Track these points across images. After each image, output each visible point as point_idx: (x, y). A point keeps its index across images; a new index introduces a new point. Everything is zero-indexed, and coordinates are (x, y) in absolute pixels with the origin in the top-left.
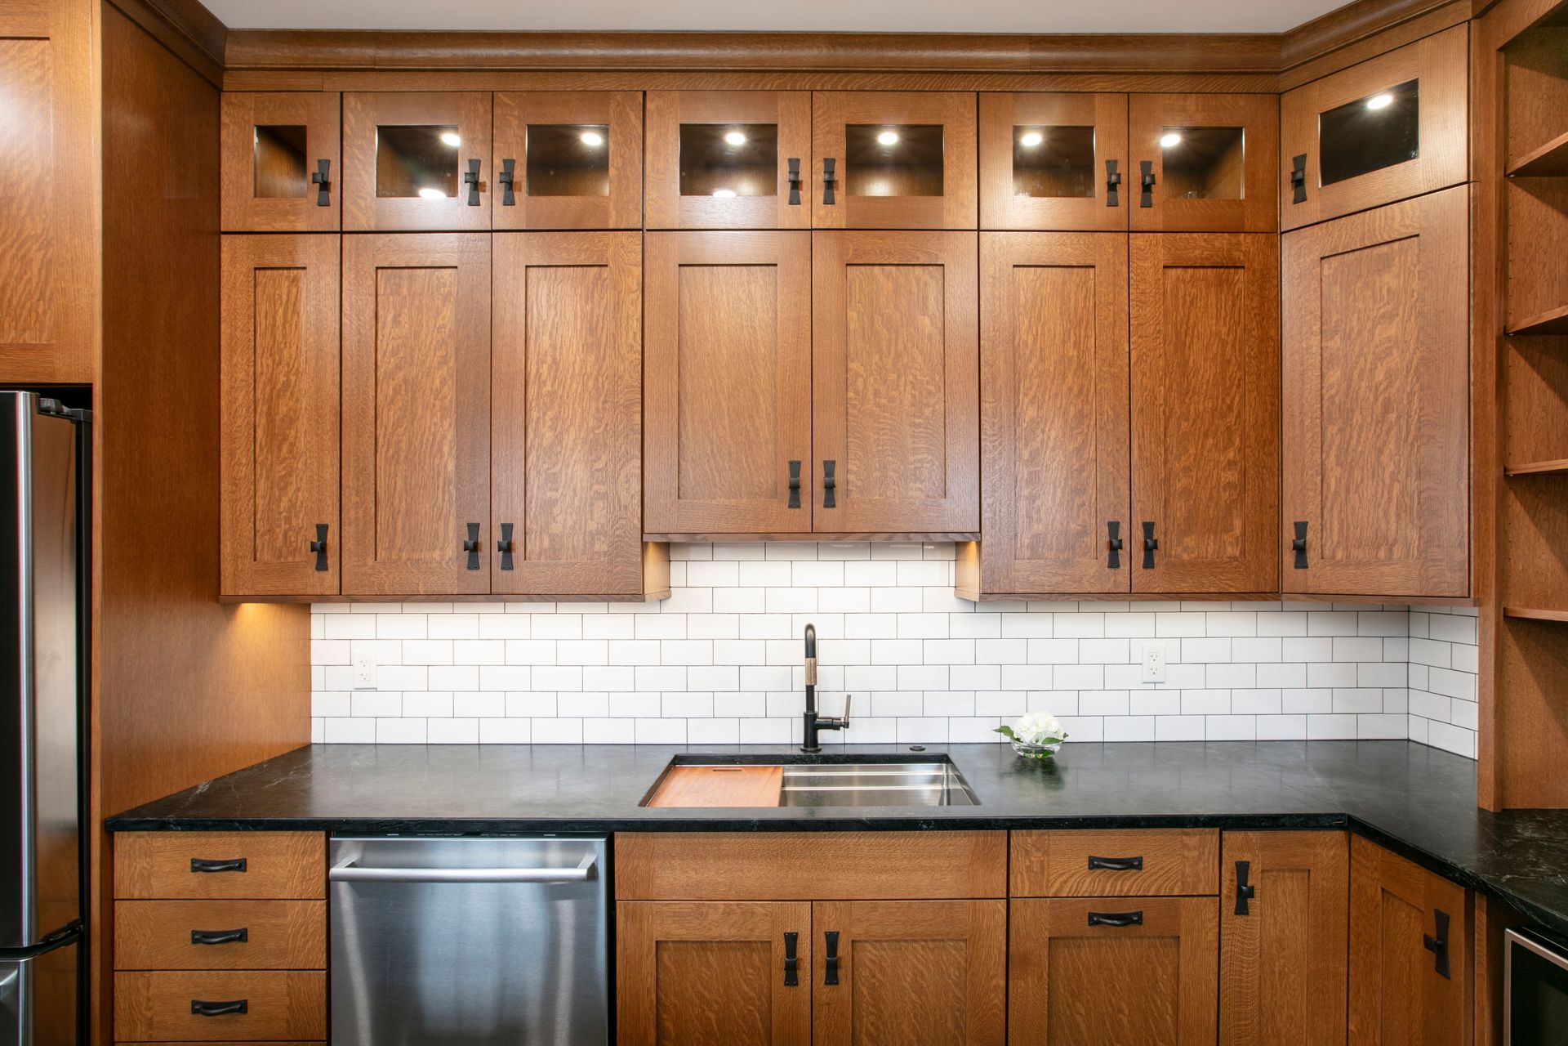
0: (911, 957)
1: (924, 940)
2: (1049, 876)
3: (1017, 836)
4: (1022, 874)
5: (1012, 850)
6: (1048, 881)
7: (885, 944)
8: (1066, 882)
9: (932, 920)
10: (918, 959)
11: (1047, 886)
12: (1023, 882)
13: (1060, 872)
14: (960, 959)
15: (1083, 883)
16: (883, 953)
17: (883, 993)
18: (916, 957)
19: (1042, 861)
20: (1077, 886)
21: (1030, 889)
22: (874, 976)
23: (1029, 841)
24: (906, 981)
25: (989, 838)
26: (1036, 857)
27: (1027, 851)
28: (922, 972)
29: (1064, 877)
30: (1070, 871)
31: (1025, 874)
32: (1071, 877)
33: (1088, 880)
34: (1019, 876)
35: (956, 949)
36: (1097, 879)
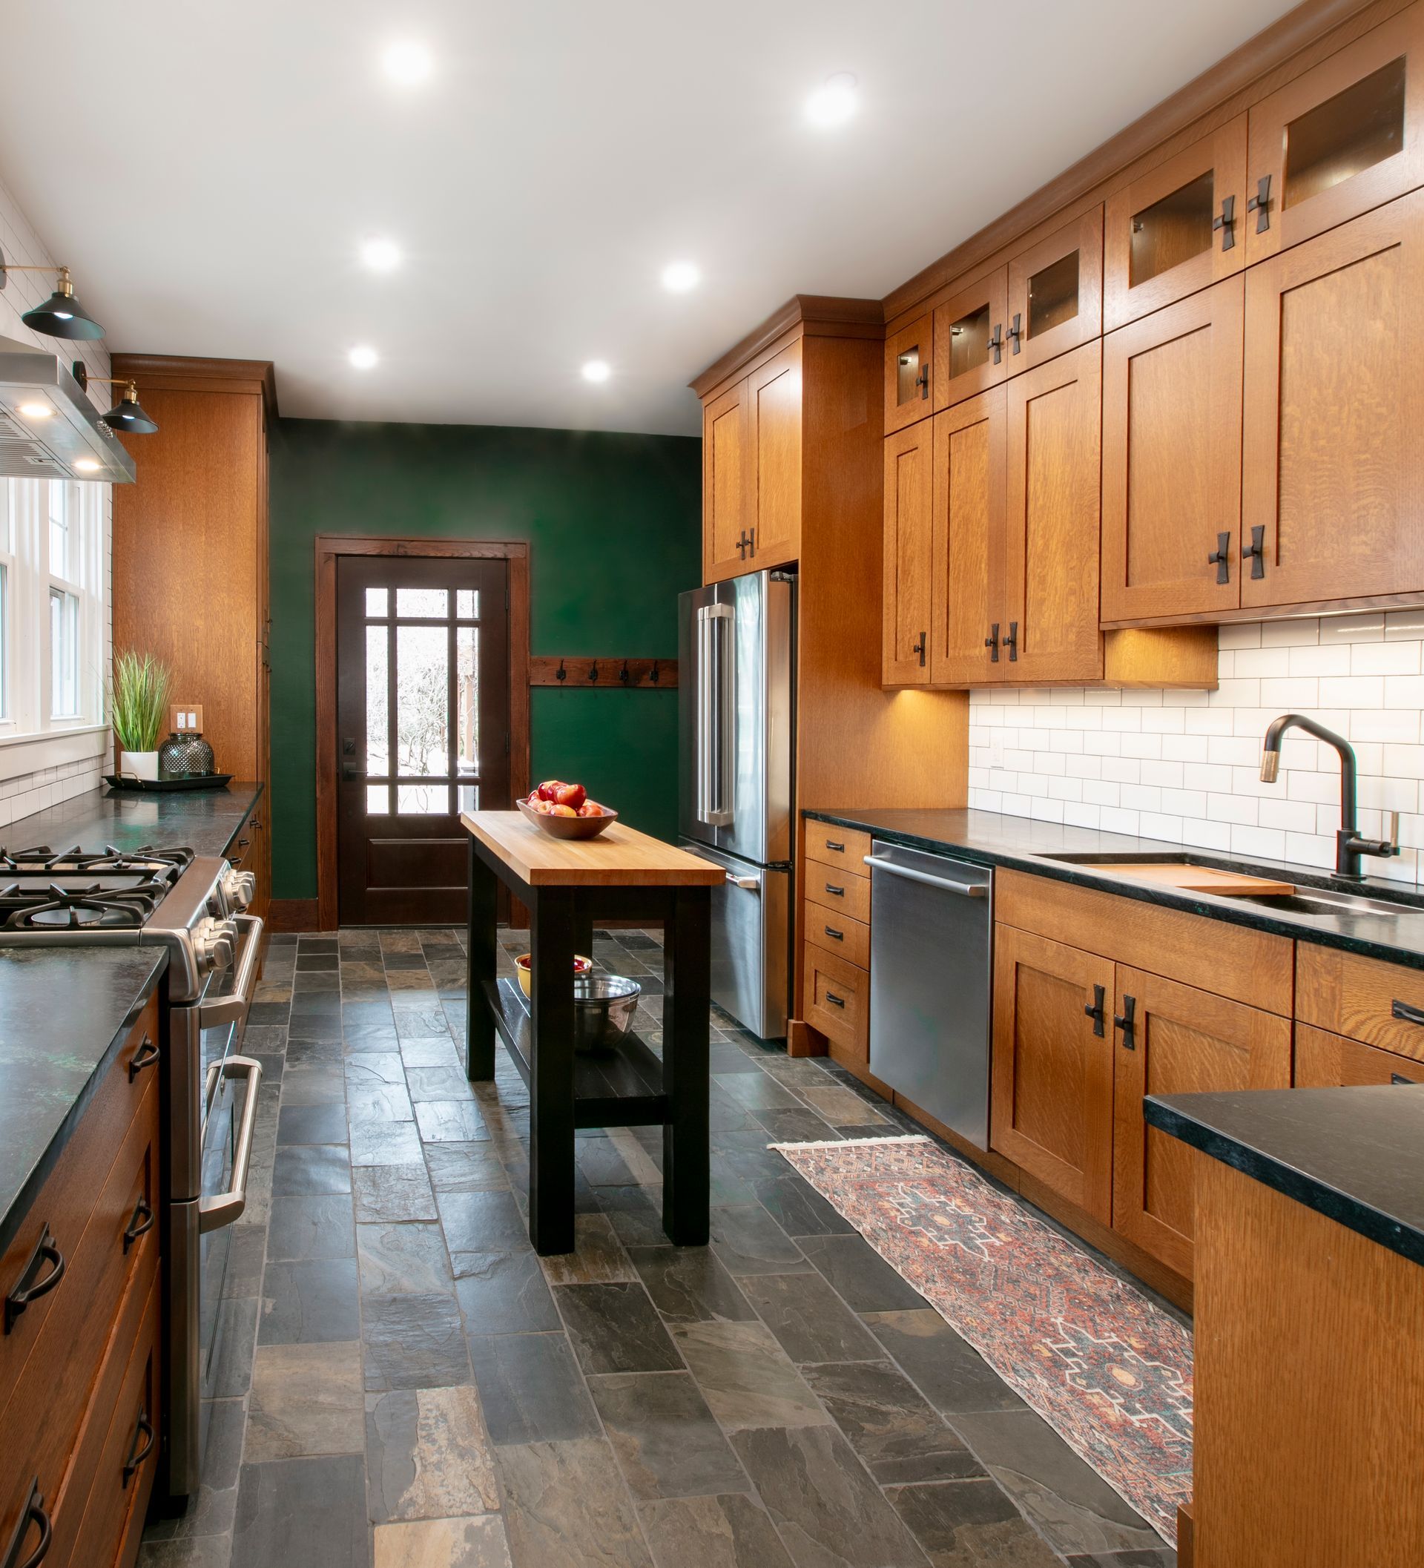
0: (1198, 1051)
1: (1211, 1037)
2: (1341, 1008)
3: (1304, 949)
4: (1308, 996)
5: (1298, 964)
6: (1340, 1015)
7: (1176, 1028)
8: (1363, 1023)
9: (1215, 1016)
10: (1205, 1055)
11: (1339, 1021)
12: (1310, 1006)
13: (1356, 1008)
14: (1246, 1072)
15: (1386, 1032)
16: (1174, 1036)
17: (1174, 1078)
18: (1203, 1052)
19: (1333, 989)
20: (1378, 1034)
21: (1318, 1017)
22: (1166, 1057)
23: (1318, 958)
24: (1194, 1074)
25: (1273, 943)
26: (1326, 981)
27: (1315, 971)
28: (1208, 1071)
29: (1361, 1017)
30: (1368, 1011)
31: (1312, 996)
32: (1370, 1019)
33: (1393, 1030)
34: (1306, 998)
35: (1241, 1059)
36: (1406, 1034)
